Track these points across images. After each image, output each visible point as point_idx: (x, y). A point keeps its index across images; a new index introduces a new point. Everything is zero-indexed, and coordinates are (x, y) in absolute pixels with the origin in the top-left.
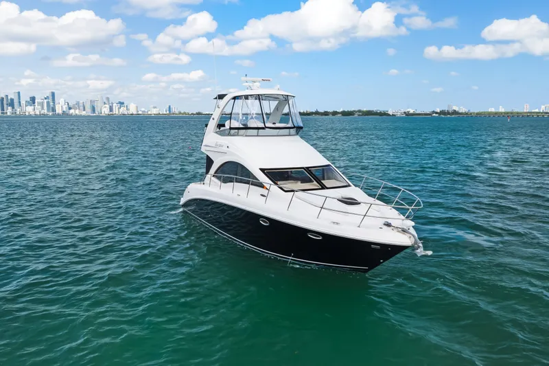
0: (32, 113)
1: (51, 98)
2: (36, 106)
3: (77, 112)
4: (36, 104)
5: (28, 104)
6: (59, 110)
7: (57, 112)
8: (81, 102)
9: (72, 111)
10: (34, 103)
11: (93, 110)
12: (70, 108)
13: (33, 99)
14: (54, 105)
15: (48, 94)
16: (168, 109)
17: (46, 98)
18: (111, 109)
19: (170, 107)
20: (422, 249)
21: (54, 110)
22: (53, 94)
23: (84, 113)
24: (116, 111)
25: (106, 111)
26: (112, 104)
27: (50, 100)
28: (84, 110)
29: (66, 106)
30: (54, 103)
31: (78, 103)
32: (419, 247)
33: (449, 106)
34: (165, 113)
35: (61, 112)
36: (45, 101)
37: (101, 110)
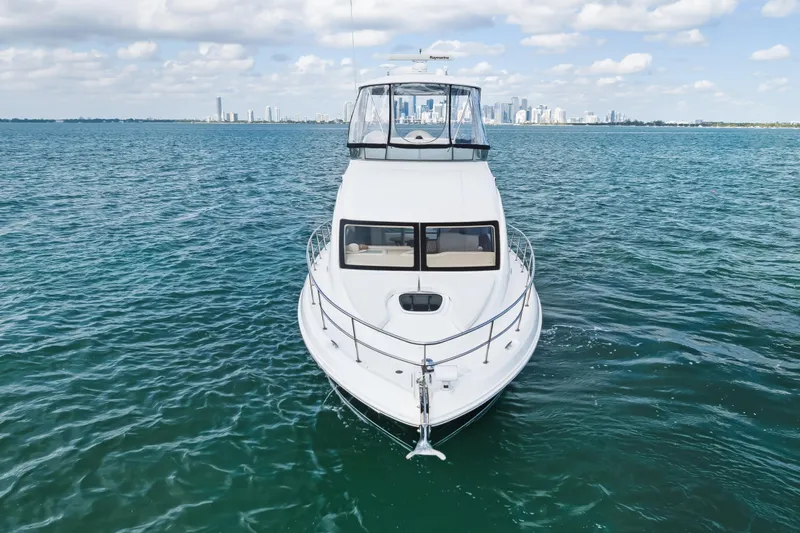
0: (428, 121)
2: (434, 112)
3: (483, 120)
4: (434, 109)
5: (424, 109)
6: (461, 118)
7: (458, 120)
8: (490, 105)
10: (431, 108)
11: (505, 117)
13: (431, 103)
16: (610, 116)
18: (528, 117)
19: (613, 112)
23: (492, 122)
24: (534, 119)
25: (521, 118)
26: (530, 108)
28: (493, 117)
29: (471, 112)
34: (605, 122)
35: (463, 120)
37: (515, 118)
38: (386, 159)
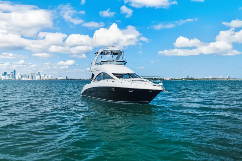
0: (5, 79)
1: (14, 72)
2: (7, 76)
3: (25, 79)
4: (7, 75)
5: (3, 75)
6: (17, 78)
7: (16, 79)
8: (27, 74)
9: (23, 79)
10: (6, 74)
11: (32, 77)
12: (22, 77)
13: (5, 73)
14: (15, 76)
15: (12, 71)
17: (11, 73)
18: (40, 78)
20: (165, 90)
21: (15, 78)
22: (15, 71)
24: (42, 79)
25: (38, 78)
26: (41, 75)
27: (13, 73)
28: (28, 78)
29: (21, 76)
30: (15, 75)
31: (26, 75)
32: (164, 90)
33: (188, 76)
34: (64, 79)
35: (18, 79)
36: (11, 74)
37: (36, 78)
38: (111, 64)
